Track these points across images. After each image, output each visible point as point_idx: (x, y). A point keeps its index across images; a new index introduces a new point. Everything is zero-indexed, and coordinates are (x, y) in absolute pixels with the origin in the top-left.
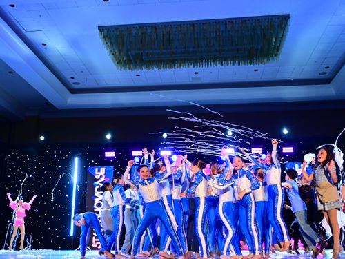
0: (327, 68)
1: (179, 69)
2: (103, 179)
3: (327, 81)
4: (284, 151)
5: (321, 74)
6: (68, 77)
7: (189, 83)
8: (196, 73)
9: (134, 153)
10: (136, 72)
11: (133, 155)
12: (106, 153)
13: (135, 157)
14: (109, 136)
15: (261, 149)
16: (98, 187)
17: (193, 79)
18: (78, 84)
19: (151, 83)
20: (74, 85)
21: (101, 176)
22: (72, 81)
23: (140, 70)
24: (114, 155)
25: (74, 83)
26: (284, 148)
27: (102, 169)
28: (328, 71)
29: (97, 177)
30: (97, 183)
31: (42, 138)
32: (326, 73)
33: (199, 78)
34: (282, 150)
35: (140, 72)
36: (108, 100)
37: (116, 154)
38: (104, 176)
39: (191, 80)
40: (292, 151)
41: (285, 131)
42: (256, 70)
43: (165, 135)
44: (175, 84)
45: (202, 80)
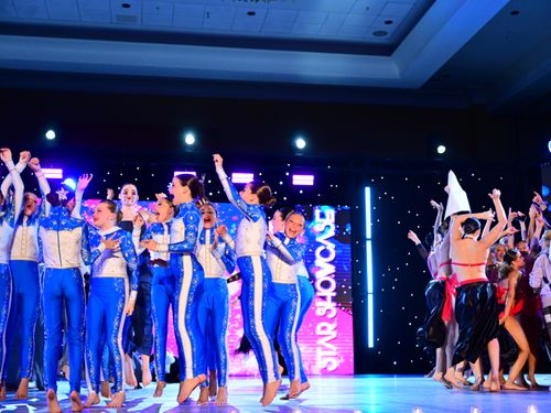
0: (388, 22)
3: (386, 50)
4: (295, 183)
5: (376, 34)
7: (112, 26)
8: (126, 6)
15: (251, 175)
17: (118, 17)
26: (295, 177)
28: (390, 29)
32: (386, 33)
33: (132, 19)
34: (292, 180)
39: (114, 20)
40: (312, 183)
41: (301, 143)
42: (251, 14)
43: (51, 135)
44: (78, 24)
45: (139, 22)
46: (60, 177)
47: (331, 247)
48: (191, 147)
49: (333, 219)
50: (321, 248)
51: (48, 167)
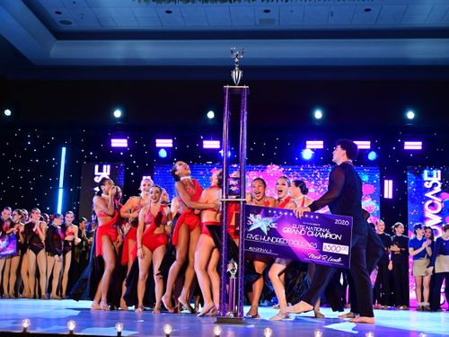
1: (237, 2)
4: (406, 148)
6: (51, 11)
7: (257, 28)
8: (267, 11)
9: (160, 143)
10: (165, 6)
11: (158, 145)
12: (113, 141)
13: (160, 148)
14: (118, 114)
15: (369, 143)
17: (261, 21)
18: (70, 23)
19: (190, 25)
20: (60, 25)
23: (172, 4)
24: (126, 145)
25: (63, 22)
26: (406, 143)
29: (97, 180)
31: (8, 112)
33: (271, 21)
34: (403, 146)
35: (170, 6)
36: (118, 51)
37: (128, 143)
39: (258, 23)
40: (420, 148)
41: (411, 115)
42: (368, 10)
43: (211, 115)
44: (230, 28)
45: (277, 23)
46: (218, 147)
47: (437, 201)
48: (318, 120)
49: (439, 178)
50: (430, 202)
51: (209, 139)
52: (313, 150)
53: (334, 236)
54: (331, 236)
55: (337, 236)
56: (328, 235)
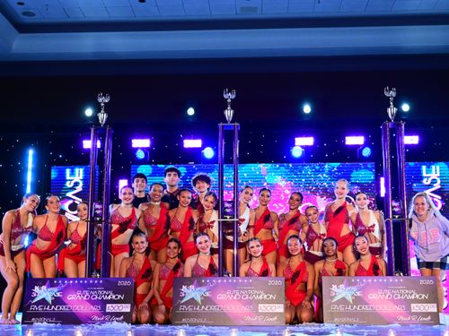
2: (79, 189)
6: (13, 3)
7: (237, 17)
9: (136, 143)
11: (134, 146)
12: (84, 142)
13: (137, 149)
14: (89, 112)
15: (362, 138)
16: (71, 202)
17: (242, 9)
18: (34, 15)
19: (166, 15)
20: (22, 16)
21: (76, 184)
22: (19, 10)
24: (99, 146)
25: (25, 14)
27: (77, 170)
29: (69, 185)
30: (69, 194)
33: (254, 9)
36: (87, 45)
37: (102, 144)
38: (81, 184)
39: (239, 12)
40: (417, 142)
41: (406, 108)
43: (191, 111)
44: (209, 17)
45: (259, 11)
46: (200, 146)
47: (437, 198)
48: (307, 115)
49: (438, 174)
51: (189, 138)
52: (302, 147)
53: (116, 297)
54: (114, 297)
55: (119, 296)
56: (112, 296)
